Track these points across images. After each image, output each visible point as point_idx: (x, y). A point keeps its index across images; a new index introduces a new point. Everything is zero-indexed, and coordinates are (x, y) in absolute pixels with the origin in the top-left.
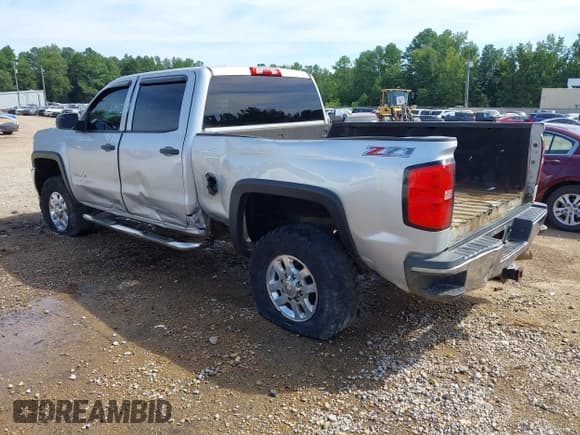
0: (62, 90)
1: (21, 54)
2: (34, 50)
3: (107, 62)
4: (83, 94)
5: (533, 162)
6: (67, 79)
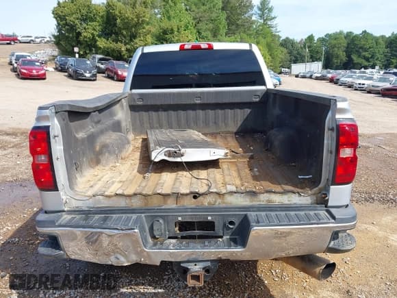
0: (339, 61)
2: (327, 35)
3: (376, 40)
4: (353, 63)
5: (331, 153)
6: (344, 53)
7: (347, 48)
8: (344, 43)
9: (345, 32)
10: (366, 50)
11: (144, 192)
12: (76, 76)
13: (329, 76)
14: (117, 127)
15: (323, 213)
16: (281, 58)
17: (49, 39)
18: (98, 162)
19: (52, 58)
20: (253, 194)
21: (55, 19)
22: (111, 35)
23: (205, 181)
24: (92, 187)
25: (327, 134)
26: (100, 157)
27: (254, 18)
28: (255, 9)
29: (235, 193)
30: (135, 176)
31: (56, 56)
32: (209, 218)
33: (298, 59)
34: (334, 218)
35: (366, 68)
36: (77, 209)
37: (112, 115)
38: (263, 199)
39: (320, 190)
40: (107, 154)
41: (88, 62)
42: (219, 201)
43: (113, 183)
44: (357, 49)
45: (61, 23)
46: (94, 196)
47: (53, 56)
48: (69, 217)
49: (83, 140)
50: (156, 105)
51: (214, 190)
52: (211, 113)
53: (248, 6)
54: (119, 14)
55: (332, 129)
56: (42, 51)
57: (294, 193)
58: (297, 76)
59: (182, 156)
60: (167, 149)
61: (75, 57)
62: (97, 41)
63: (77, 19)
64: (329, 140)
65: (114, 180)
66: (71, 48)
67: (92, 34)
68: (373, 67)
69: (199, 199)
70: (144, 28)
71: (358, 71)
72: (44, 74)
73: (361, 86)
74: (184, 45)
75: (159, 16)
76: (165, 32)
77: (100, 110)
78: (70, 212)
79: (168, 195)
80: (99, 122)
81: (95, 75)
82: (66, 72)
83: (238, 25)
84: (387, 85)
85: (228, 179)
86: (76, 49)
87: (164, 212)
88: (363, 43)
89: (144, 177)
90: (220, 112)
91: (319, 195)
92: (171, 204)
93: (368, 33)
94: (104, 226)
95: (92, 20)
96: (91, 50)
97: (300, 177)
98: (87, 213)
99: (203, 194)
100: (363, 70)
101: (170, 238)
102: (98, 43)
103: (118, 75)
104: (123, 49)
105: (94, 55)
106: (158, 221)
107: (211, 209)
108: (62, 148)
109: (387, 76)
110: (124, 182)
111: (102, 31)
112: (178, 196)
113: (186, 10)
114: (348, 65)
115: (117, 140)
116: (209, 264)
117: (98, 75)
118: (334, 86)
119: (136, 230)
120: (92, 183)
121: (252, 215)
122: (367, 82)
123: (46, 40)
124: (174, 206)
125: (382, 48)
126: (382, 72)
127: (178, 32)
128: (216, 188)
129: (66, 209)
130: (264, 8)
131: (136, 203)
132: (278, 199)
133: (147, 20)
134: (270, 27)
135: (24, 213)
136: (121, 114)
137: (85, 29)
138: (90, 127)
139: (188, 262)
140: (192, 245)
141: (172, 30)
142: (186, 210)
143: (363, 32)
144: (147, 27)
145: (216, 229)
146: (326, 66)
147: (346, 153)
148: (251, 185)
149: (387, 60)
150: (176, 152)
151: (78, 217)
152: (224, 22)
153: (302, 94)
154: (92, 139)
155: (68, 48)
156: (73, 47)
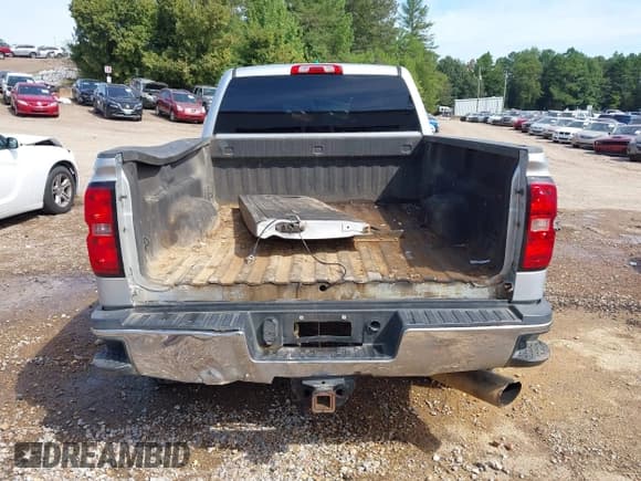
0: (530, 96)
1: (499, 61)
2: (512, 54)
3: (590, 63)
4: (552, 100)
5: (519, 225)
6: (539, 84)
7: (543, 75)
8: (539, 68)
9: (541, 49)
10: (572, 80)
11: (250, 281)
12: (109, 113)
13: (515, 119)
14: (195, 189)
15: (505, 311)
16: (440, 90)
17: (61, 51)
18: (173, 240)
19: (66, 82)
20: (406, 284)
21: (73, 20)
22: (166, 48)
23: (337, 267)
24: (170, 273)
25: (513, 199)
26: (177, 232)
27: (396, 25)
28: (400, 9)
29: (381, 282)
30: (232, 260)
31: (75, 80)
32: (344, 317)
33: (465, 91)
34: (520, 316)
35: (572, 108)
36: (151, 304)
37: (189, 171)
38: (421, 290)
39: (503, 278)
40: (187, 228)
41: (128, 90)
42: (357, 293)
43: (201, 268)
44: (559, 77)
45: (85, 26)
46: (176, 285)
47: (69, 79)
48: (140, 315)
49: (154, 205)
50: (254, 158)
51: (351, 278)
52: (337, 171)
53: (389, 5)
54: (179, 14)
55: (521, 192)
56: (52, 71)
57: (465, 283)
58: (463, 119)
59: (301, 230)
60: (279, 221)
61: (106, 81)
62: (143, 56)
63: (112, 20)
64: (515, 208)
65: (202, 264)
66: (100, 67)
67: (135, 45)
68: (583, 107)
69: (328, 290)
70: (220, 37)
71: (559, 112)
72: (56, 109)
73: (564, 136)
74: (298, 67)
75: (243, 18)
76: (255, 45)
77: (173, 163)
78: (140, 308)
79: (285, 285)
80: (171, 181)
81: (138, 112)
82: (92, 106)
83: (371, 35)
84: (605, 136)
85: (368, 264)
86: (108, 69)
87: (279, 308)
88: (568, 68)
89: (246, 261)
90: (351, 170)
91: (500, 286)
92: (288, 297)
93: (577, 53)
94: (194, 326)
95: (135, 22)
96: (132, 71)
97: (472, 262)
98: (166, 309)
99: (334, 284)
100: (567, 111)
101: (285, 345)
102: (144, 60)
103: (176, 112)
104: (185, 71)
105: (138, 80)
106: (271, 321)
107: (346, 304)
108: (131, 214)
109: (604, 121)
110: (216, 267)
111: (151, 41)
112: (299, 286)
113: (289, 9)
114: (545, 103)
115: (200, 208)
116: (342, 381)
117: (144, 111)
118: (522, 134)
119: (241, 333)
120: (169, 268)
121: (405, 313)
122: (574, 131)
123: (56, 52)
124: (293, 300)
125: (599, 77)
126: (597, 115)
127: (275, 44)
128: (352, 274)
129: (134, 304)
130: (414, 8)
131: (238, 295)
132: (440, 291)
133: (226, 24)
134: (423, 39)
135: (46, 322)
136: (201, 170)
137: (123, 35)
138: (161, 188)
139: (313, 378)
140: (318, 354)
141: (266, 41)
142: (310, 305)
143: (569, 51)
144: (225, 36)
145: (353, 332)
146: (509, 104)
147: (540, 225)
148: (402, 272)
149: (606, 96)
150: (292, 226)
151: (153, 315)
152: (349, 31)
153: (478, 143)
154: (164, 204)
155: (95, 66)
156: (103, 65)
